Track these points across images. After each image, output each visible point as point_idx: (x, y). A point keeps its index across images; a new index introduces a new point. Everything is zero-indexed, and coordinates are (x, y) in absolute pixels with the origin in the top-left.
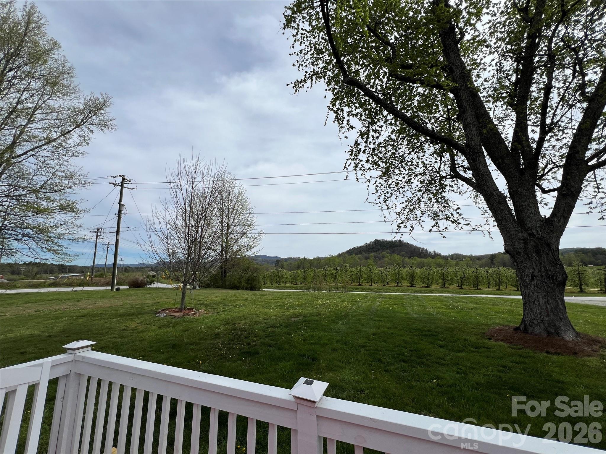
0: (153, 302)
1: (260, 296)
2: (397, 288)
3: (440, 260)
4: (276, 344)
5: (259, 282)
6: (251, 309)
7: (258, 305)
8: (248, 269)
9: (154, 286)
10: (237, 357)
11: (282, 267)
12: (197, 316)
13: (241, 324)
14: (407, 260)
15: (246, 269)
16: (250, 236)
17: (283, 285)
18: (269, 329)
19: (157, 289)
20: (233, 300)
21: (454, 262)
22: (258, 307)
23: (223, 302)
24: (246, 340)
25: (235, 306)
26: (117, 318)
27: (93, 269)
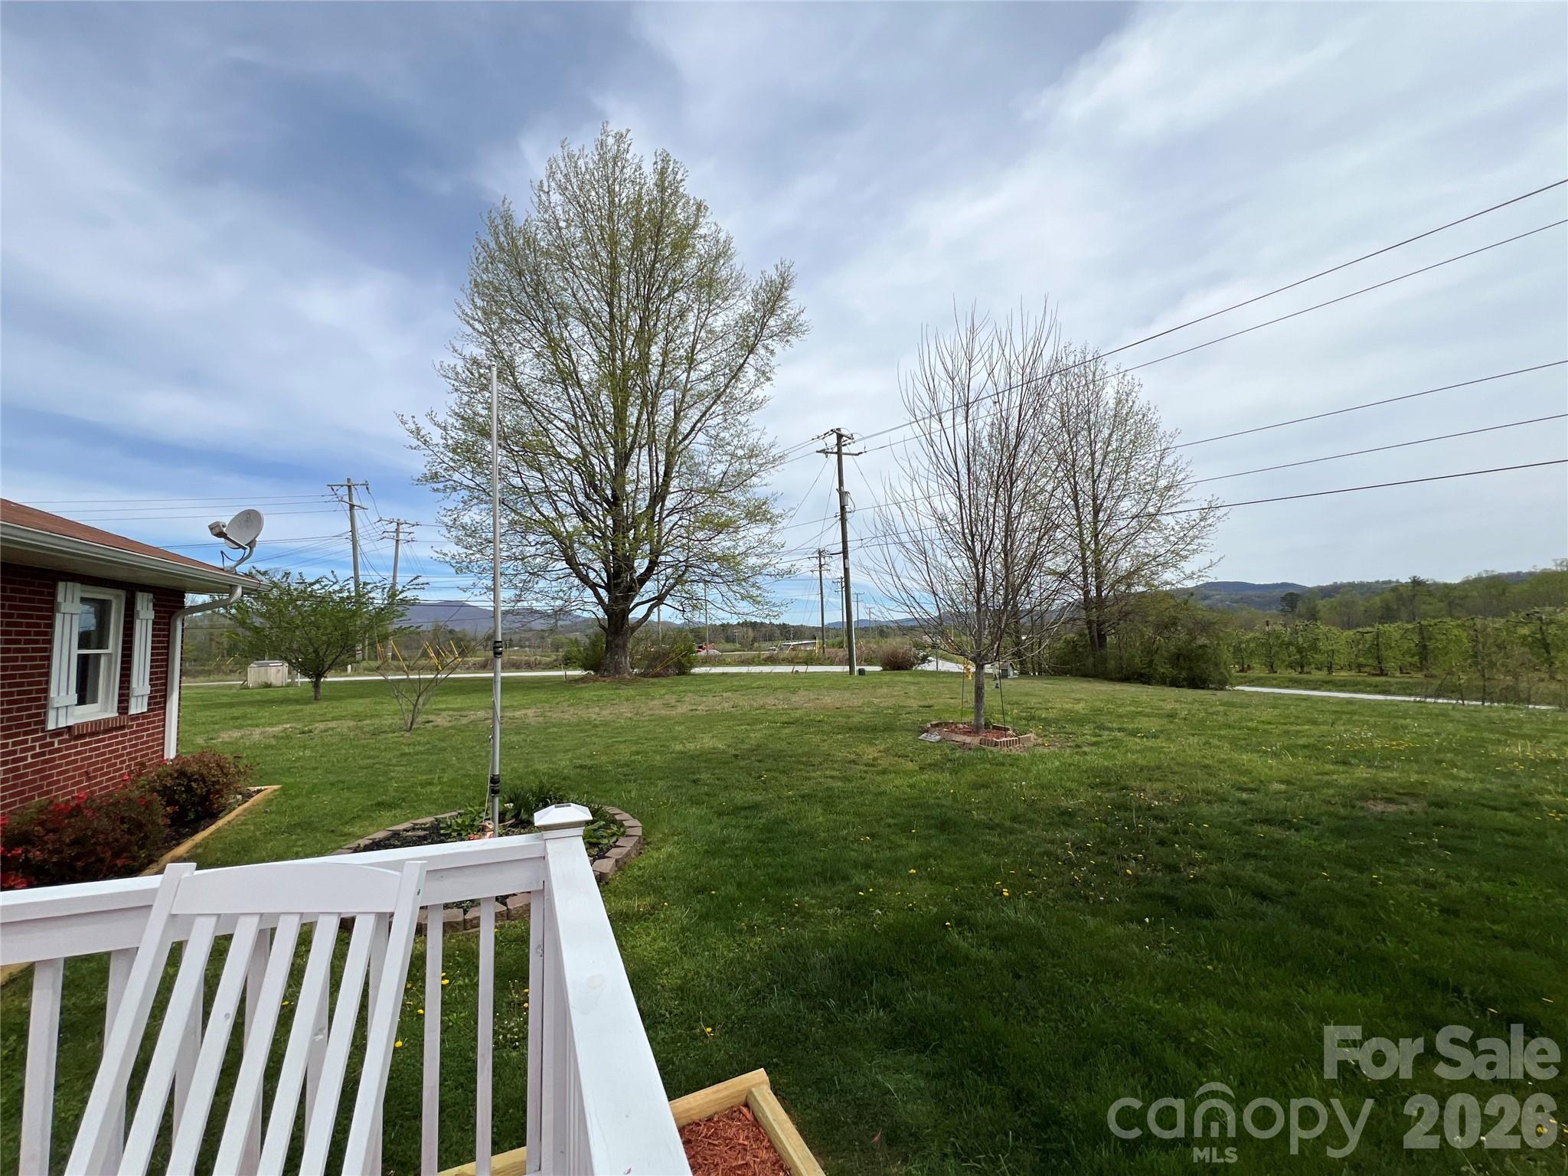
0: (920, 703)
1: (1221, 708)
4: (1292, 893)
5: (1217, 665)
6: (1187, 747)
7: (1214, 736)
8: (1174, 624)
9: (929, 667)
10: (1128, 906)
11: (1313, 616)
12: (1015, 751)
13: (1148, 794)
15: (1167, 625)
16: (1172, 523)
17: (1320, 675)
18: (1261, 830)
19: (936, 674)
20: (1126, 716)
22: (1215, 742)
23: (1095, 719)
24: (1163, 851)
25: (1133, 733)
26: (844, 734)
27: (822, 632)
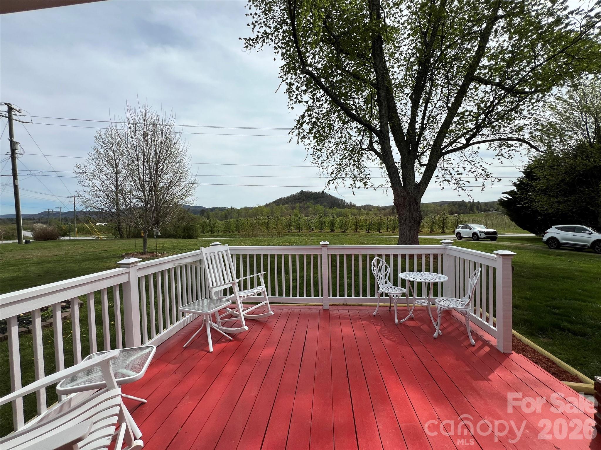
2: (320, 233)
3: (355, 210)
5: (196, 231)
14: (328, 210)
19: (70, 240)
21: (365, 212)
